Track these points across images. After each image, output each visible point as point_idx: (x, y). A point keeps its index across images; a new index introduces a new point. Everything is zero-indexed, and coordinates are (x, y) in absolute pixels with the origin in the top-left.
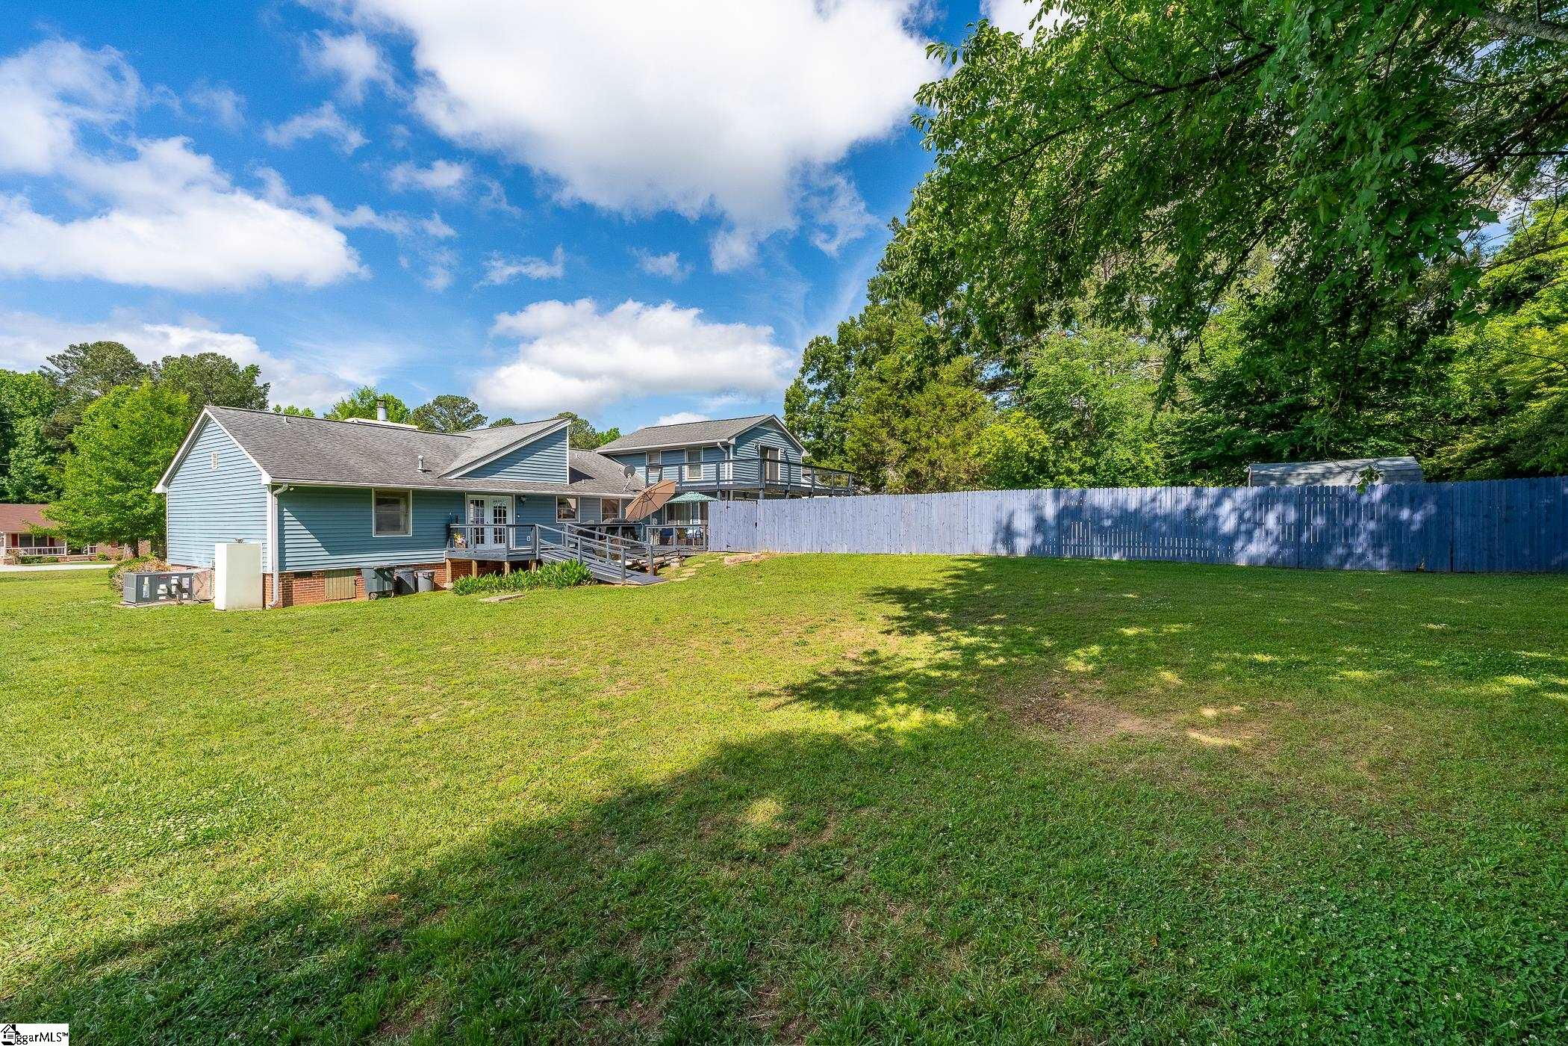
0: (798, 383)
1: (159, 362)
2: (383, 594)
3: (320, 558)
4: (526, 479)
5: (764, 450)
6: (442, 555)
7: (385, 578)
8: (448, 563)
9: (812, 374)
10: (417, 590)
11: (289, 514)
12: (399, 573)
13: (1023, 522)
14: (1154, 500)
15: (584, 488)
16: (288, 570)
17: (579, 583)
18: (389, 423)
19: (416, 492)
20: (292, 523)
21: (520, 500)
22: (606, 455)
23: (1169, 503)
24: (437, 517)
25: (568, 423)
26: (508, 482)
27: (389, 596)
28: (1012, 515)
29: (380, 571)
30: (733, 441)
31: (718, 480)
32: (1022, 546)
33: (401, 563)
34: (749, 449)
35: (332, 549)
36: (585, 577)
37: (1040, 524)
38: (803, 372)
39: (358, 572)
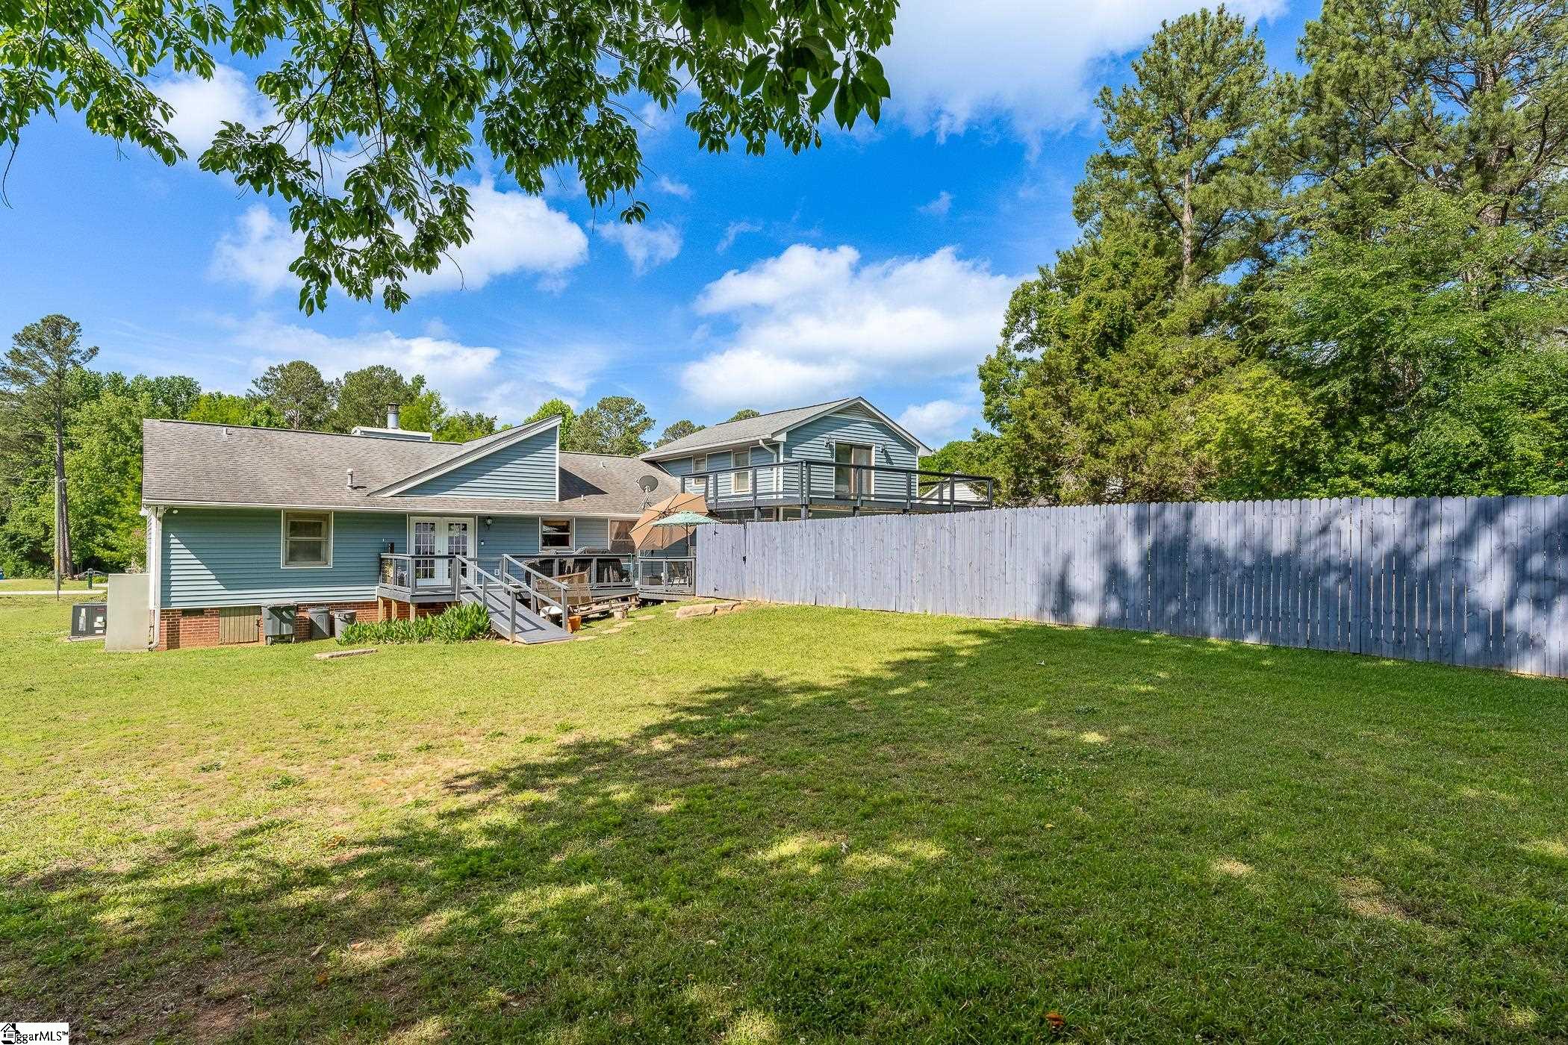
0: (1003, 352)
1: (341, 378)
2: (281, 639)
3: (210, 593)
4: (501, 497)
5: (843, 451)
6: (375, 592)
7: (283, 620)
8: (381, 602)
9: (1019, 337)
10: (332, 633)
11: (177, 541)
12: (309, 614)
13: (1087, 577)
14: (1324, 530)
15: (580, 507)
16: (174, 606)
17: (471, 636)
18: (400, 431)
19: (339, 515)
20: (180, 553)
21: (487, 524)
22: (652, 462)
23: (1356, 538)
24: (367, 545)
25: (557, 422)
26: (467, 500)
27: (289, 642)
28: (1067, 560)
29: (275, 610)
30: (782, 438)
31: (755, 494)
32: (1086, 615)
33: (313, 600)
34: (817, 447)
35: (229, 582)
36: (480, 629)
37: (1115, 575)
38: (1007, 334)
39: (257, 610)
